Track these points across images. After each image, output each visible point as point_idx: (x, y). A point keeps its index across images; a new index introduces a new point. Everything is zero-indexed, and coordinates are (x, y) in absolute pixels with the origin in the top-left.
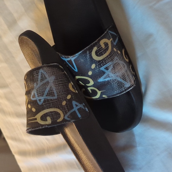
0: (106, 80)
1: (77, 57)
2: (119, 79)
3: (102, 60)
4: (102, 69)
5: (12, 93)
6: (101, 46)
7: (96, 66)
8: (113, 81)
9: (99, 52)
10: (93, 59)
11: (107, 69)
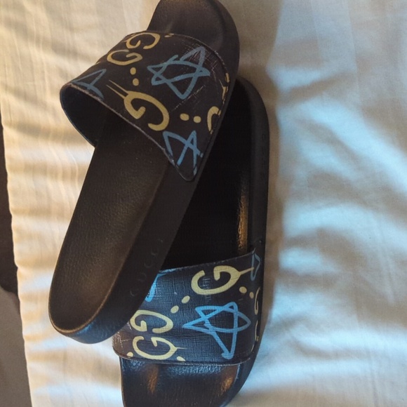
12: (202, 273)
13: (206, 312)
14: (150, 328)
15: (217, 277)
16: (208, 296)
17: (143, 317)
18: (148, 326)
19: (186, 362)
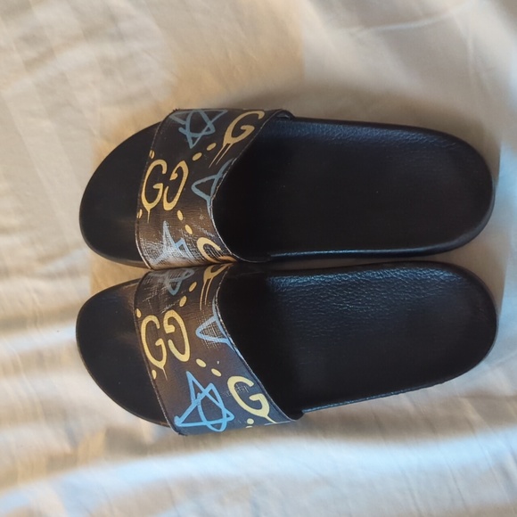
7: (188, 234)
8: (161, 248)
10: (200, 237)
12: (251, 384)
13: (211, 393)
14: (170, 336)
15: (254, 398)
16: (230, 393)
17: (177, 327)
18: (171, 333)
19: (154, 380)
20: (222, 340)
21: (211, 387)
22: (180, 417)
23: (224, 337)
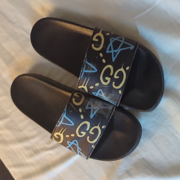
0: (95, 113)
1: (66, 112)
2: (103, 108)
3: (83, 103)
4: (87, 108)
5: (13, 121)
6: (76, 96)
7: (82, 109)
8: (100, 110)
9: (77, 100)
10: (77, 106)
11: (90, 106)
12: (93, 45)
15: (97, 40)
18: (108, 77)
19: (130, 66)
20: (88, 63)
21: (108, 52)
22: (130, 49)
23: (86, 64)
